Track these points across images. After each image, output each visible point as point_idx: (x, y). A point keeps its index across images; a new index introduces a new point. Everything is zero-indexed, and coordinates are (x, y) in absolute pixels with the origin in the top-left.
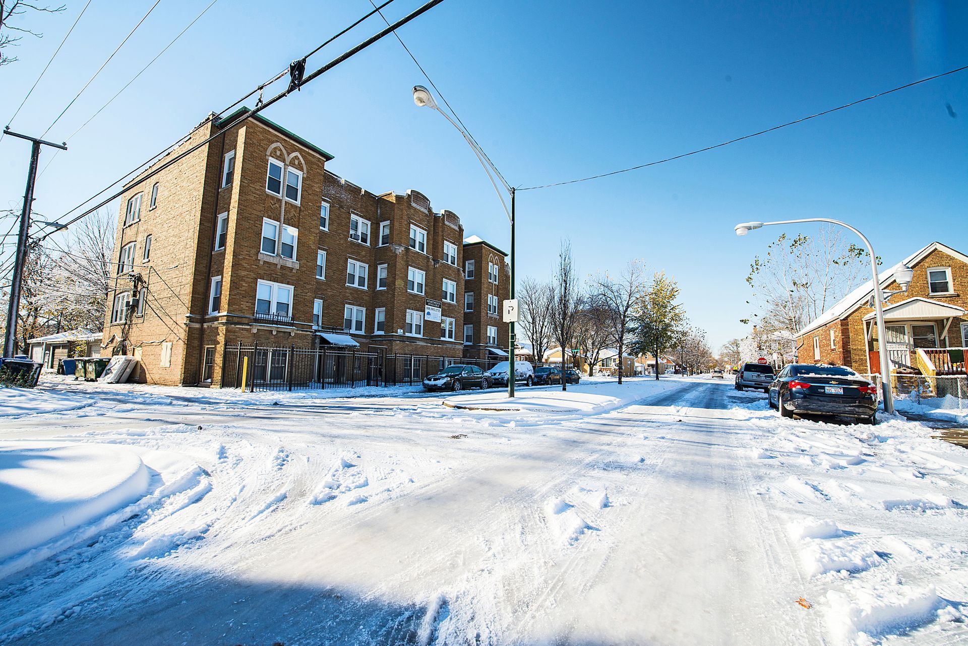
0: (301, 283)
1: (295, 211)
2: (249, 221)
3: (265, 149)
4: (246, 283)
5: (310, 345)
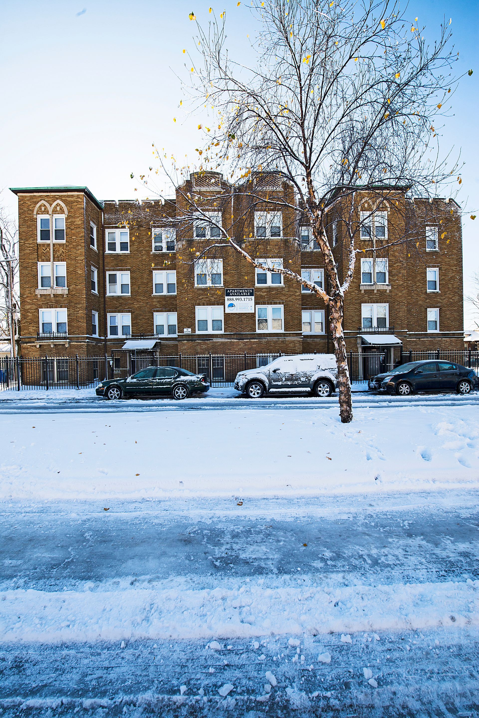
0: (72, 304)
1: (63, 248)
2: (28, 269)
3: (33, 211)
4: (31, 313)
5: (85, 353)
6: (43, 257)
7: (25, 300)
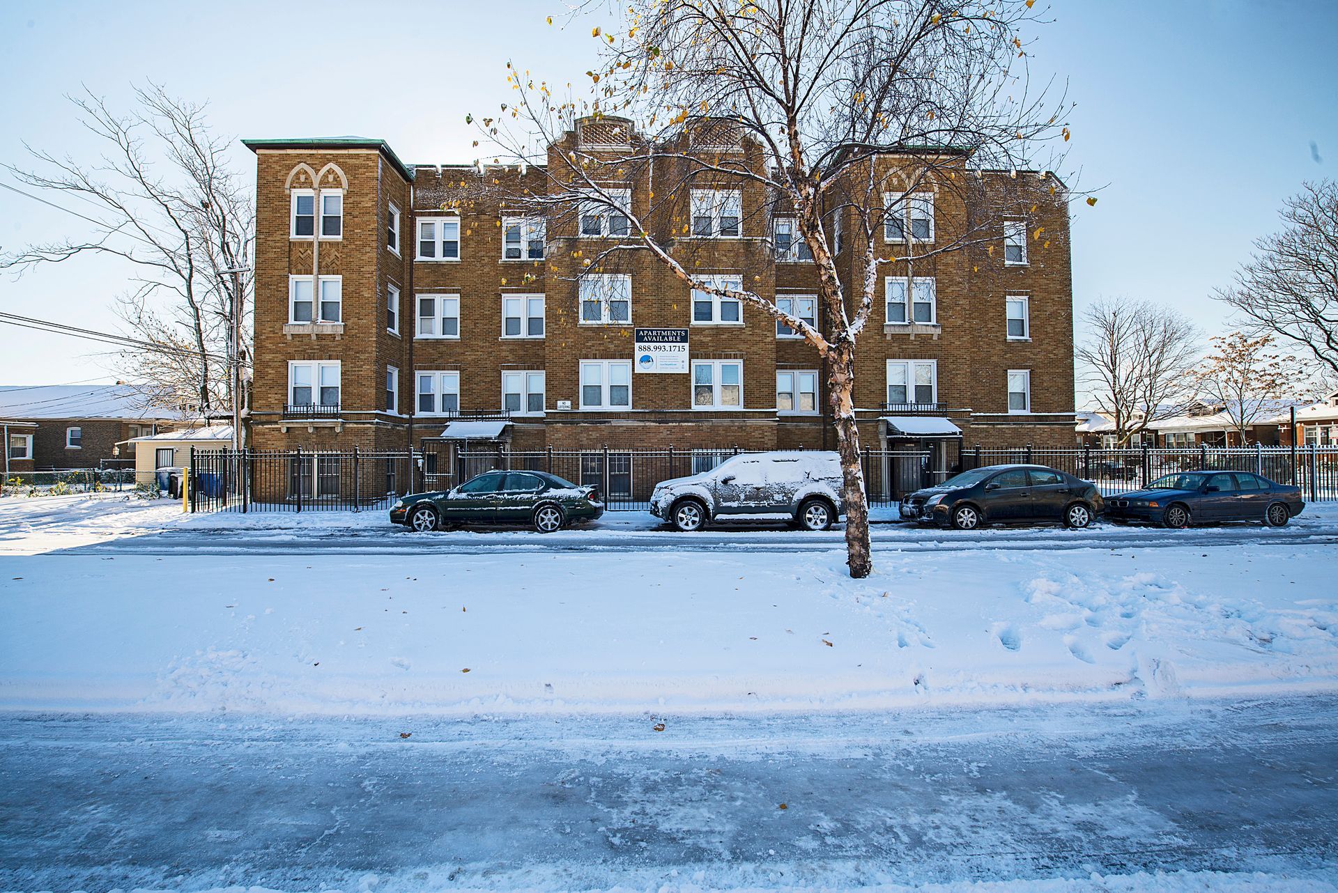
0: (351, 353)
1: (337, 251)
2: (270, 287)
3: (283, 182)
4: (273, 368)
5: (373, 444)
6: (300, 267)
7: (264, 343)
